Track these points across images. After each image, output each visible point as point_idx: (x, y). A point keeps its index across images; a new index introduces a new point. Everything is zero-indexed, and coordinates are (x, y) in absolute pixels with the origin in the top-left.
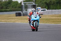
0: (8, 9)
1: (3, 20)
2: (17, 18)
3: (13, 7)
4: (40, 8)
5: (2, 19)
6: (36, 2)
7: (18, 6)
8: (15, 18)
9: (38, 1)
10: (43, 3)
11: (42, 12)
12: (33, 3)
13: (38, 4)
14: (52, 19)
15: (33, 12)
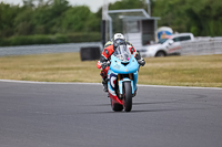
0: (54, 33)
1: (33, 75)
2: (86, 68)
3: (70, 26)
4: (169, 30)
5: (31, 70)
6: (156, 11)
7: (89, 23)
8: (78, 68)
9: (163, 7)
10: (179, 14)
11: (178, 44)
12: (145, 13)
13: (162, 15)
14: (213, 71)
15: (115, 48)
